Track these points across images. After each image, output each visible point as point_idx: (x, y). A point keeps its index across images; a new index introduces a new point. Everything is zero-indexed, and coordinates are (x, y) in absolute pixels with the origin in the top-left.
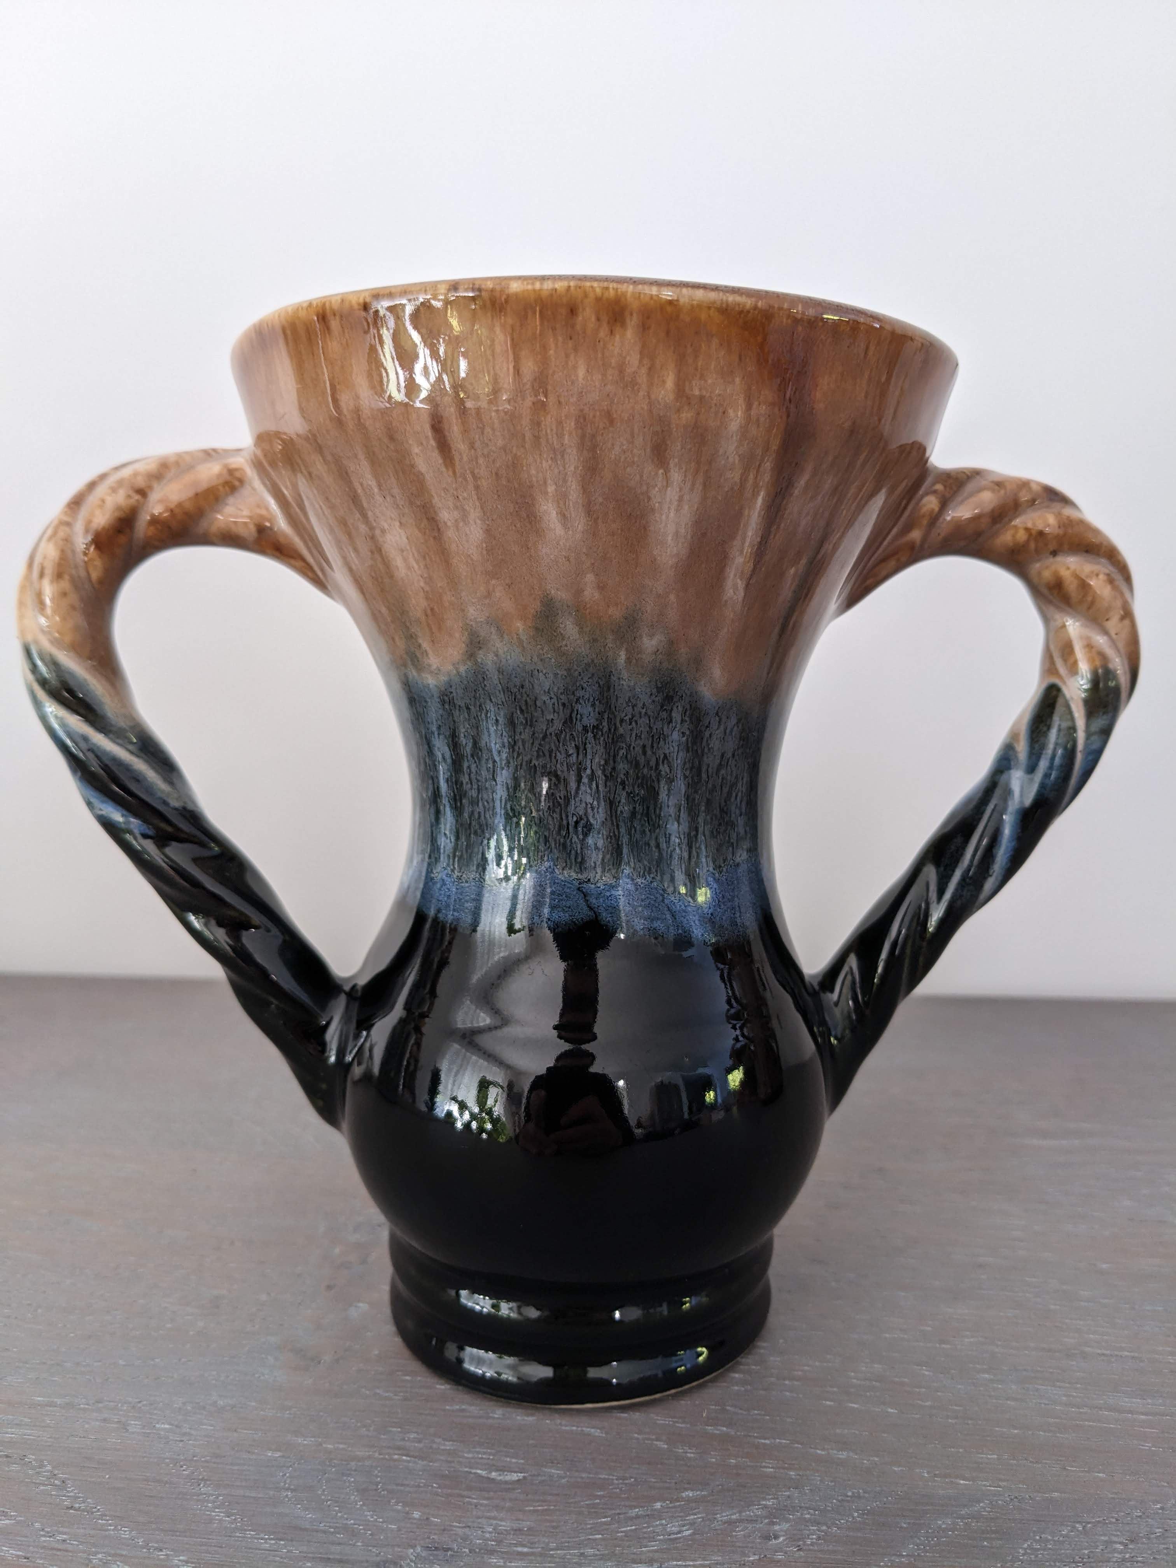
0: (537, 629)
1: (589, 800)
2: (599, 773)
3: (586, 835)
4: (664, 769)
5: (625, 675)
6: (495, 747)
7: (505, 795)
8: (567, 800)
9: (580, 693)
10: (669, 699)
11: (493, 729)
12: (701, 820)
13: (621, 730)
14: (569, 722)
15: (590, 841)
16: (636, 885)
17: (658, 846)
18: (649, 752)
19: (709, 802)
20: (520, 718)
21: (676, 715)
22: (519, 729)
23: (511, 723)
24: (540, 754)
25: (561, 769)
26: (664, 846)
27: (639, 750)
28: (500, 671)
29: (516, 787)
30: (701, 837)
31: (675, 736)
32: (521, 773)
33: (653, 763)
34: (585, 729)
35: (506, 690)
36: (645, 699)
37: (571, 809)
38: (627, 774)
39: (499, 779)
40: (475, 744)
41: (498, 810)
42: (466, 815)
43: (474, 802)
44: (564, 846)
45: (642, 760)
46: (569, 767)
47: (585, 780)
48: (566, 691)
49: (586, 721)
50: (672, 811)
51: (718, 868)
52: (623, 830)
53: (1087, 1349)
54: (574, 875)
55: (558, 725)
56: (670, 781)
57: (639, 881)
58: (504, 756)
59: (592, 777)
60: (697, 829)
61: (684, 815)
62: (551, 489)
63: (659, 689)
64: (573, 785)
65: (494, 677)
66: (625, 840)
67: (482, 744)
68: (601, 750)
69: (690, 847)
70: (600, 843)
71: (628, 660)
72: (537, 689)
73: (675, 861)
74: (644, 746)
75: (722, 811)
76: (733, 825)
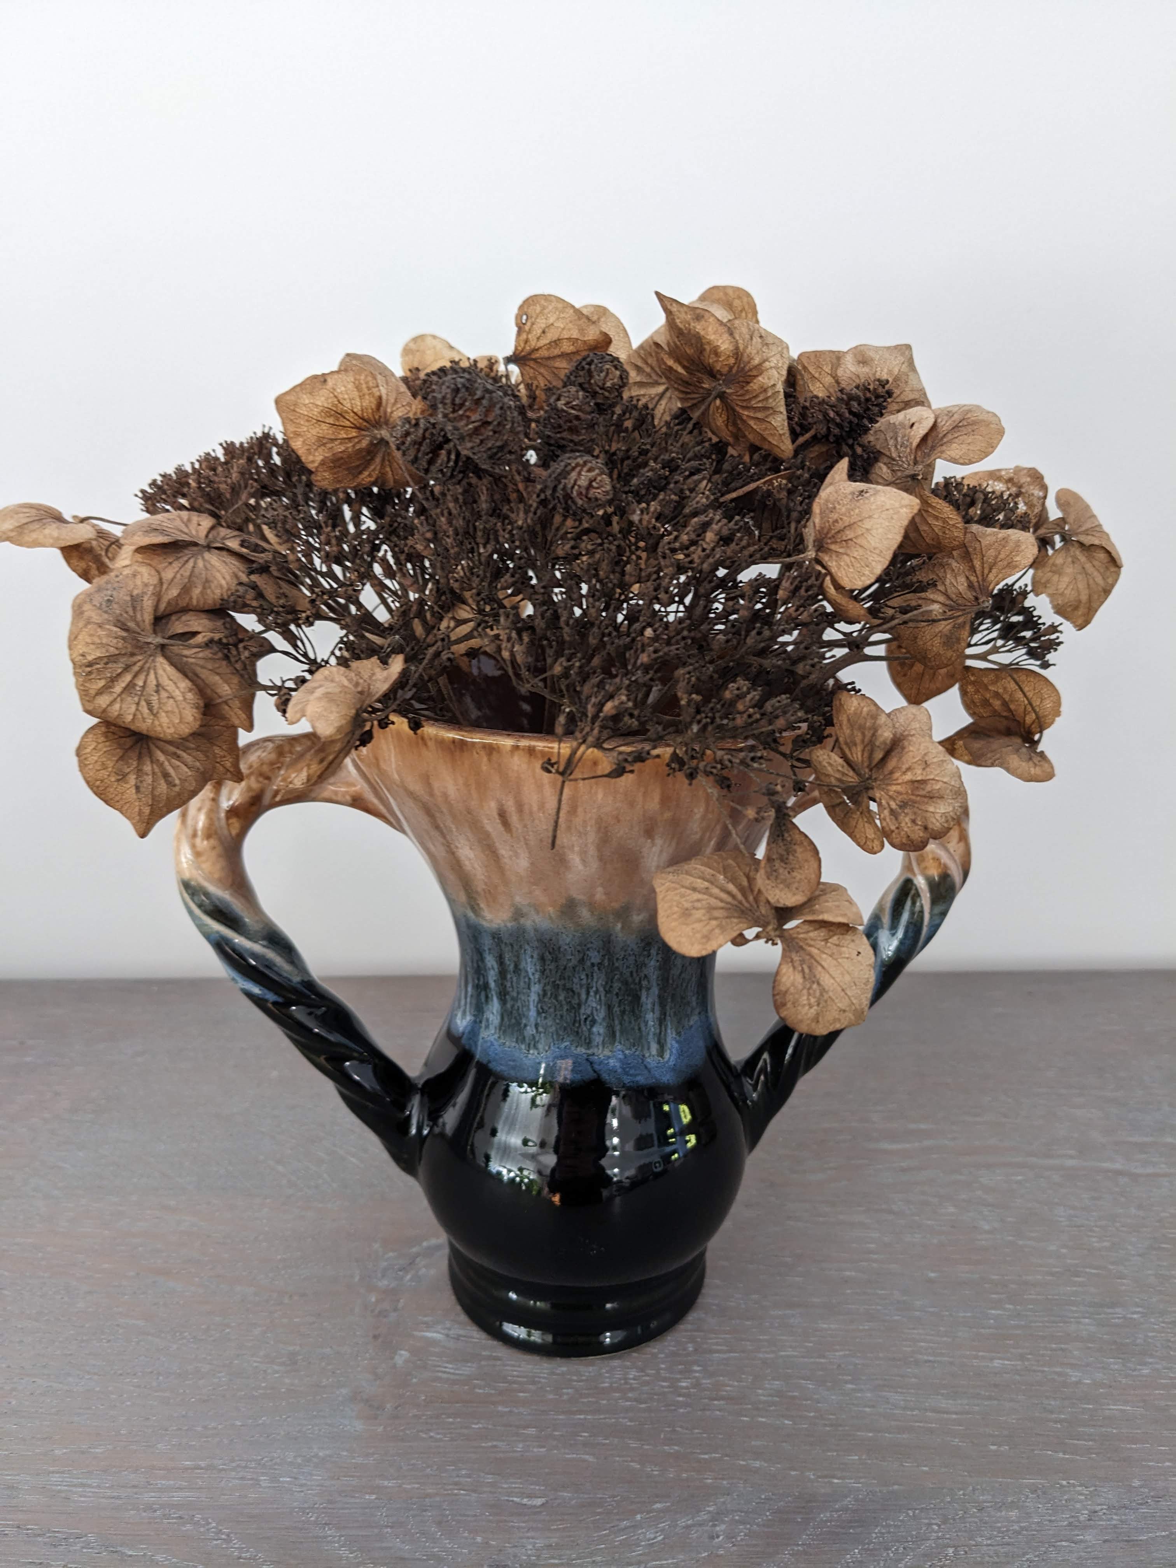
0: (562, 912)
1: (594, 1005)
2: (601, 989)
3: (592, 1026)
4: (644, 983)
5: (620, 935)
6: (530, 970)
7: (537, 999)
8: (579, 1005)
9: (589, 946)
10: (649, 944)
11: (529, 960)
12: (668, 1008)
13: (617, 964)
14: (582, 961)
15: (595, 1029)
16: (625, 1055)
17: (640, 1029)
18: (635, 974)
19: (673, 995)
20: (548, 957)
21: (653, 952)
22: (548, 962)
23: (542, 959)
24: (562, 978)
25: (576, 988)
26: (643, 1028)
27: (628, 974)
28: (536, 930)
29: (545, 994)
30: (668, 1018)
31: (653, 963)
32: (548, 988)
33: (637, 981)
34: (593, 965)
35: (540, 940)
36: (635, 947)
37: (582, 1011)
38: (620, 989)
39: (533, 989)
40: (516, 966)
41: (532, 1007)
42: (509, 1006)
43: (515, 1000)
44: (577, 1033)
45: (630, 980)
46: (581, 986)
47: (592, 994)
48: (580, 944)
49: (593, 960)
50: (649, 1006)
51: (679, 1033)
52: (617, 1022)
53: (920, 1357)
54: (584, 1051)
55: (574, 962)
56: (648, 989)
57: (627, 1052)
58: (537, 976)
59: (597, 992)
60: (665, 1014)
61: (657, 1008)
62: (576, 849)
63: (642, 940)
64: (584, 996)
65: (532, 934)
66: (618, 1028)
67: (521, 967)
68: (603, 976)
69: (660, 1025)
70: (602, 1031)
71: (623, 928)
72: (561, 943)
73: (651, 1036)
74: (631, 973)
75: (682, 998)
76: (688, 1003)
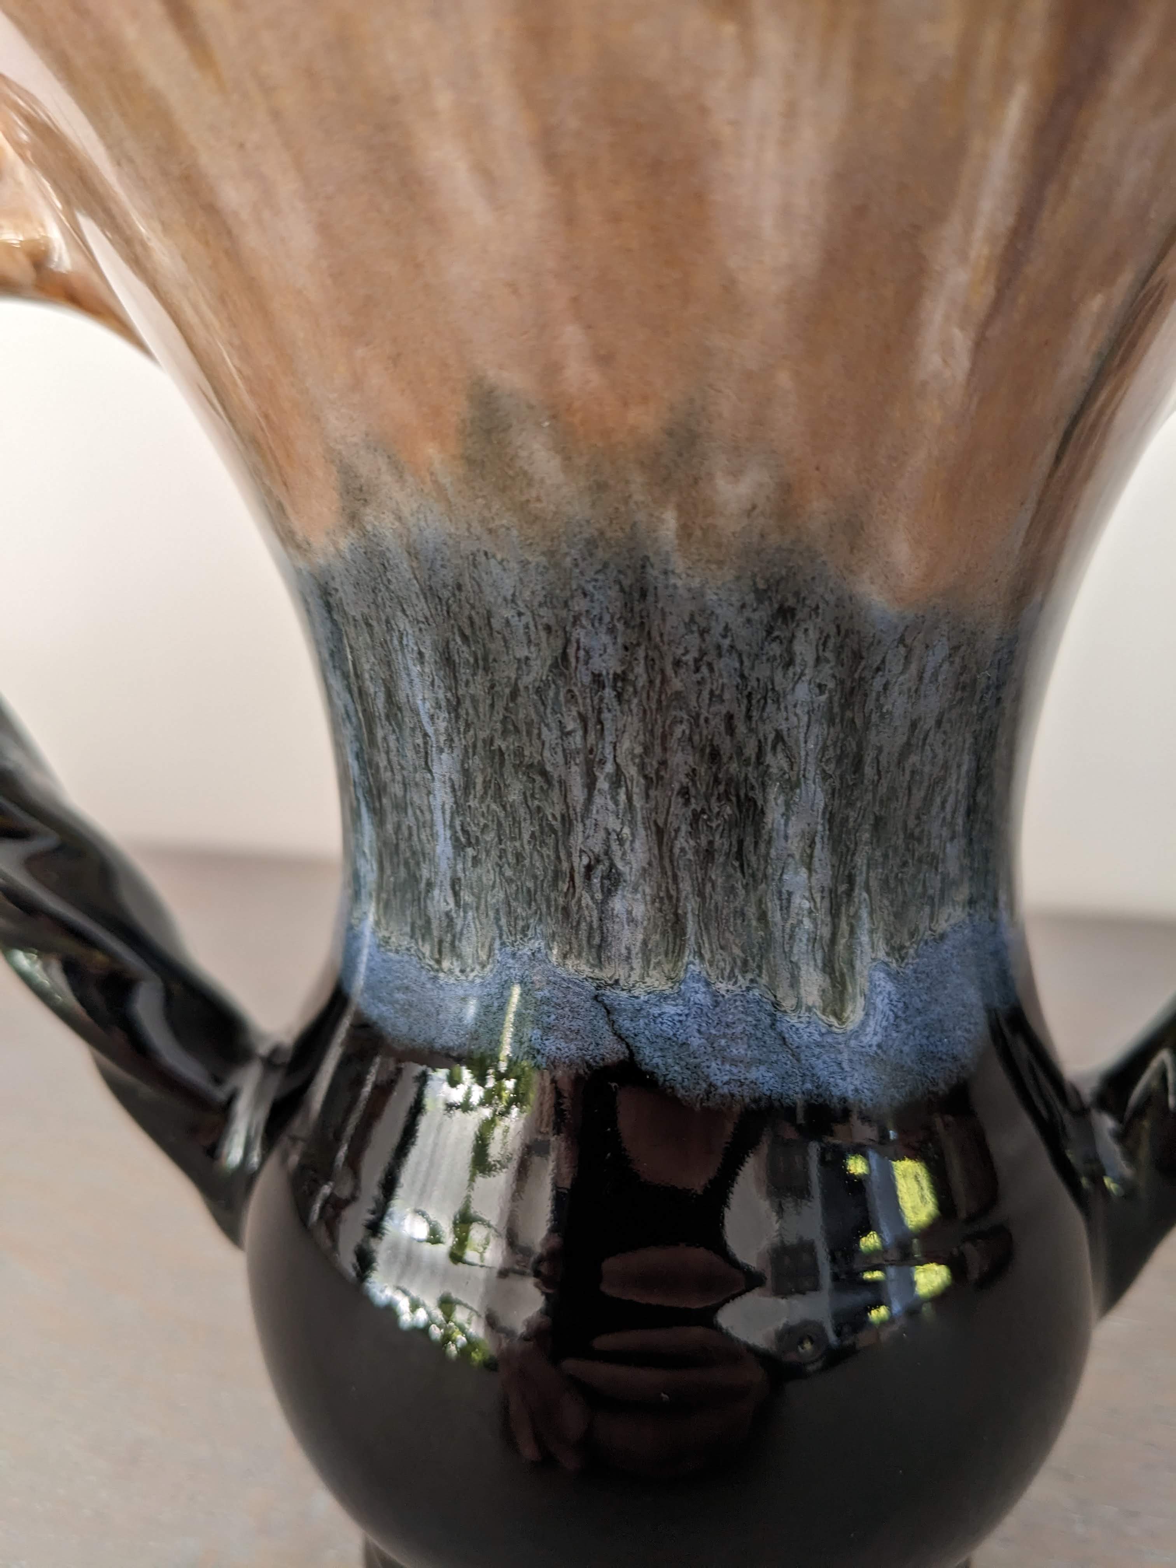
0: (470, 461)
1: (613, 823)
2: (632, 771)
3: (608, 893)
4: (776, 762)
5: (678, 564)
6: (425, 708)
7: (449, 801)
8: (567, 821)
9: (580, 604)
10: (785, 613)
11: (416, 669)
12: (860, 861)
13: (677, 684)
14: (561, 663)
15: (618, 904)
16: (715, 995)
17: (763, 917)
18: (741, 728)
19: (879, 823)
20: (463, 653)
21: (804, 649)
22: (464, 673)
23: (447, 661)
24: (509, 727)
25: (553, 761)
26: (776, 916)
27: (718, 724)
28: (413, 553)
29: (468, 786)
30: (859, 893)
31: (802, 692)
32: (475, 762)
33: (750, 751)
34: (598, 680)
35: (429, 592)
36: (727, 615)
37: (577, 840)
38: (693, 774)
39: (436, 769)
40: (390, 696)
41: (440, 828)
42: (389, 827)
43: (401, 807)
44: (566, 911)
45: (726, 746)
46: (568, 757)
47: (603, 784)
48: (549, 600)
49: (598, 664)
50: (795, 846)
51: (897, 951)
52: (686, 886)
54: (587, 970)
55: (538, 670)
56: (791, 786)
57: (722, 987)
58: (442, 725)
59: (617, 779)
60: (851, 880)
61: (821, 853)
62: (443, 100)
63: (761, 595)
64: (578, 793)
65: (404, 566)
66: (690, 905)
67: (401, 697)
68: (634, 723)
69: (834, 913)
70: (639, 910)
71: (685, 532)
72: (489, 595)
73: (801, 946)
74: (730, 717)
75: (910, 836)
76: (934, 861)
